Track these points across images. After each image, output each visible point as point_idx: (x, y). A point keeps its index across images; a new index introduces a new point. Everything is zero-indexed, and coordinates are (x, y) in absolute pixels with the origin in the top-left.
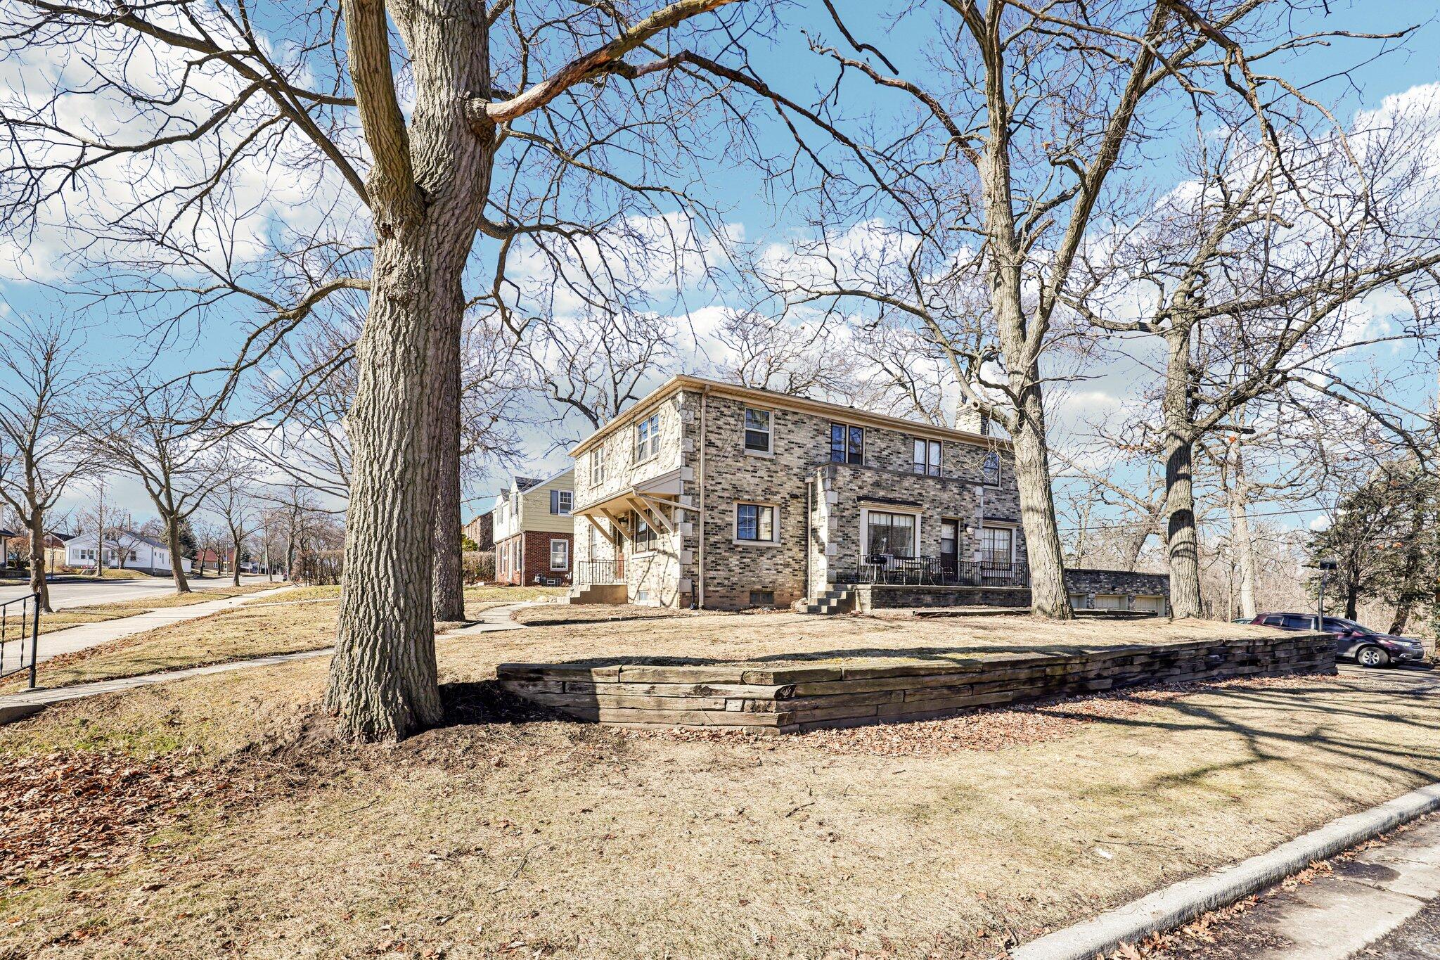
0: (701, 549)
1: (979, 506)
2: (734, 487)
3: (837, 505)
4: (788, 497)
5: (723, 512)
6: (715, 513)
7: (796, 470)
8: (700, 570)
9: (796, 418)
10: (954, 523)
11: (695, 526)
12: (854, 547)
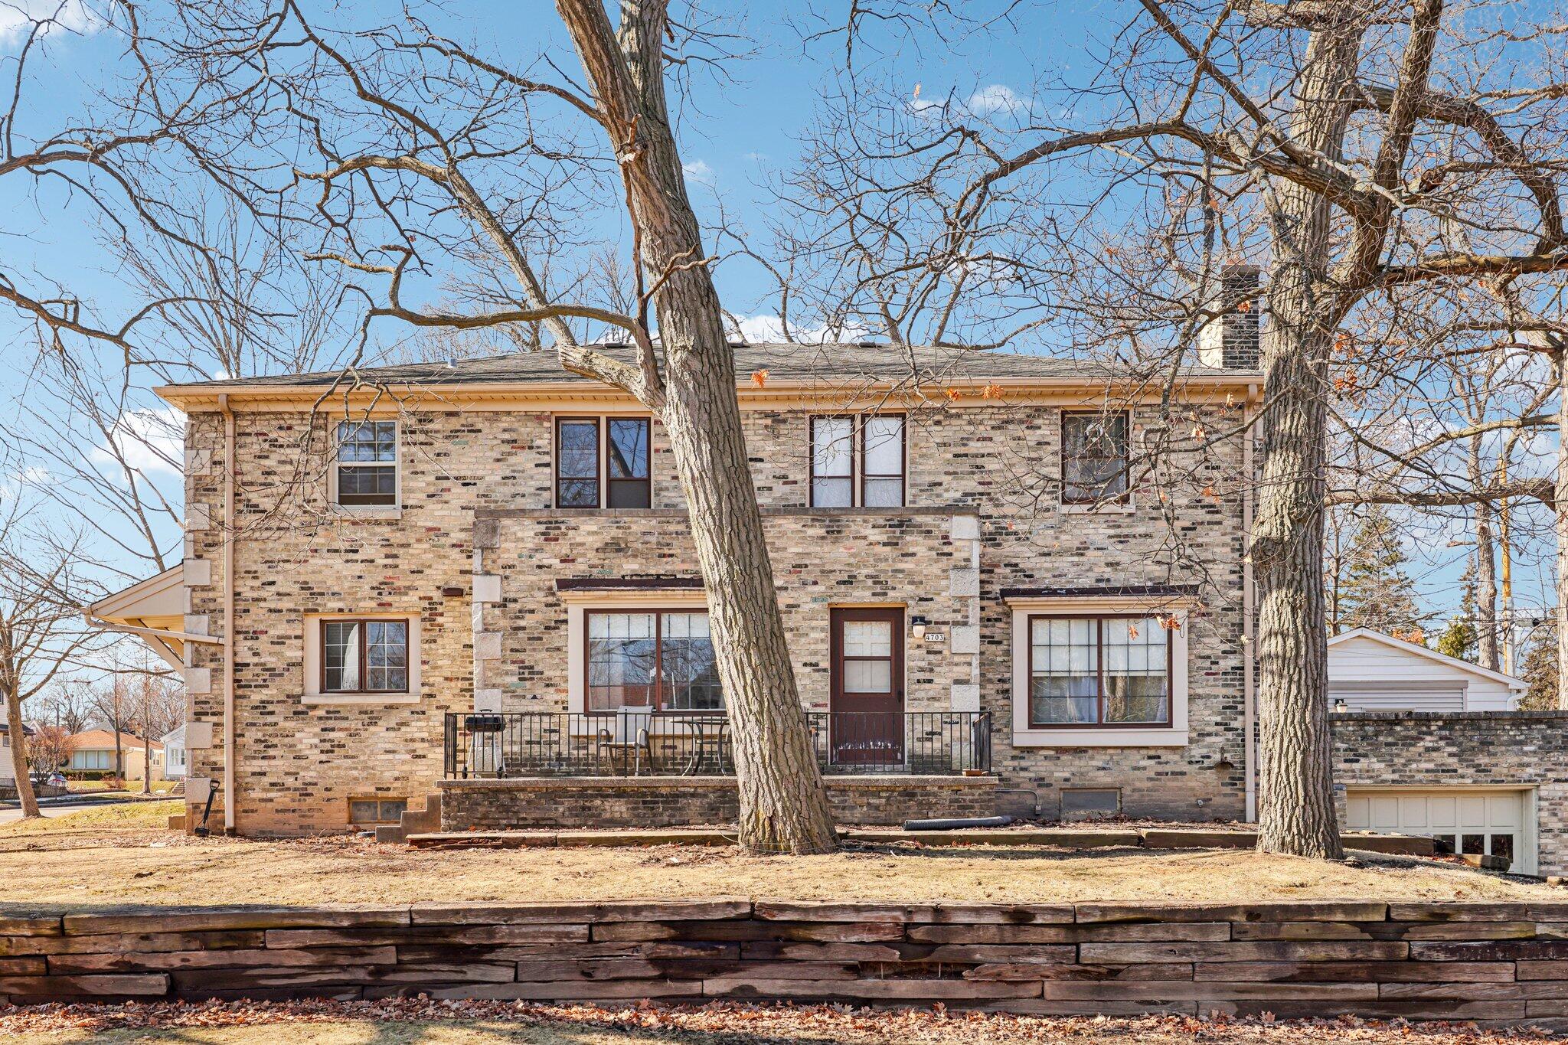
0: (227, 719)
1: (964, 566)
2: (305, 587)
3: (504, 604)
4: (437, 596)
5: (280, 641)
6: (263, 643)
7: (457, 536)
8: (224, 758)
9: (454, 423)
10: (894, 616)
11: (216, 673)
12: (551, 695)
